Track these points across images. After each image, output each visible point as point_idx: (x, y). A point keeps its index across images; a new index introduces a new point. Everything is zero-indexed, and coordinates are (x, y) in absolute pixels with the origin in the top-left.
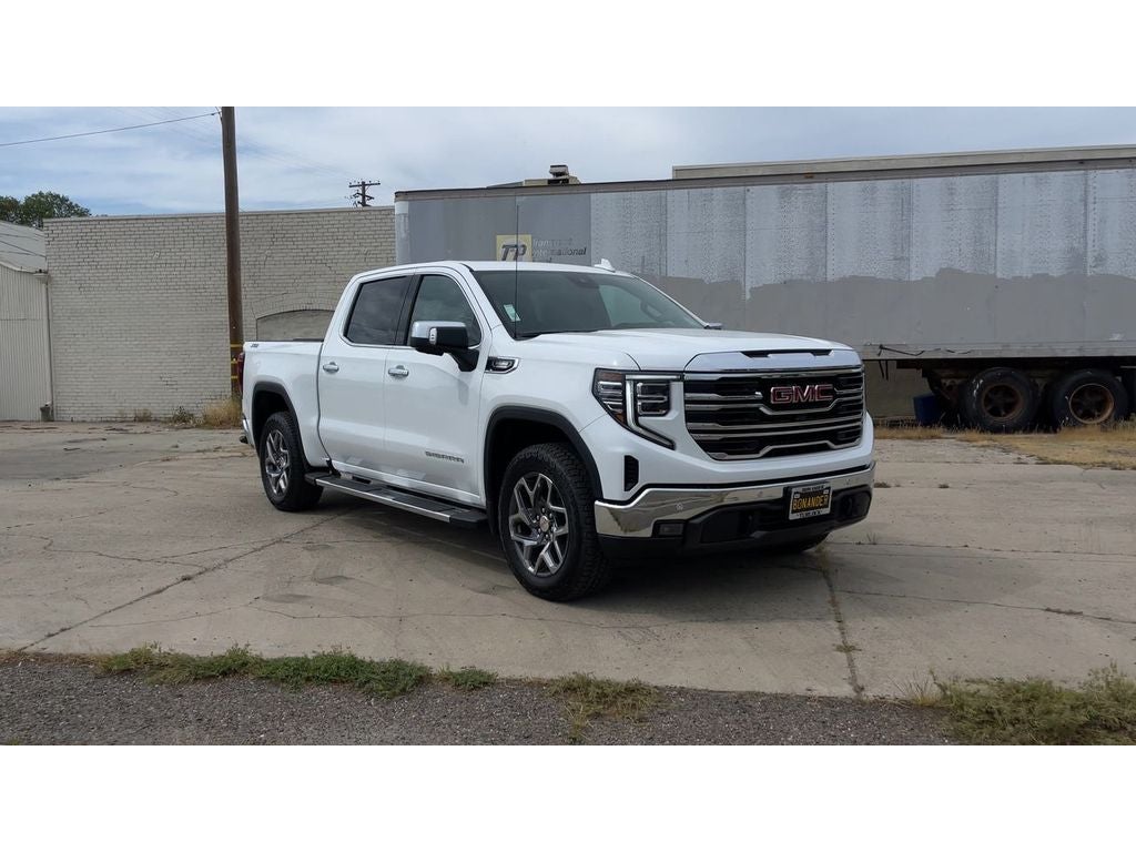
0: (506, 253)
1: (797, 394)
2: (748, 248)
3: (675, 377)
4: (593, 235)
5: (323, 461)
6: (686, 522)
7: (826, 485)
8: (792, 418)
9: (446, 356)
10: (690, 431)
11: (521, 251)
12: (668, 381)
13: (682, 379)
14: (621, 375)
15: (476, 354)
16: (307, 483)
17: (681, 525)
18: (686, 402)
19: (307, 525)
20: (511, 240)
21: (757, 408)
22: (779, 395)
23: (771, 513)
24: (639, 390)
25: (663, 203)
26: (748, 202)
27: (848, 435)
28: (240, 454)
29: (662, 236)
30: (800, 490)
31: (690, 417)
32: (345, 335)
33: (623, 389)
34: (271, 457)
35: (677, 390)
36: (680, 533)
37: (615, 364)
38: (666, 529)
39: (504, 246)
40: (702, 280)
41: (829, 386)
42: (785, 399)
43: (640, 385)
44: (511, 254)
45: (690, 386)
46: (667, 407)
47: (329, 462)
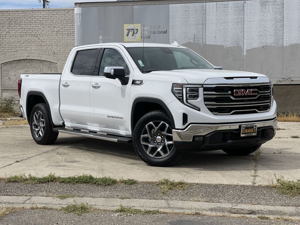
0: (128, 33)
1: (244, 92)
2: (245, 30)
3: (200, 86)
4: (170, 24)
5: (61, 123)
6: (204, 136)
7: (254, 125)
8: (242, 101)
9: (117, 79)
10: (206, 105)
11: (135, 32)
12: (198, 87)
13: (202, 87)
14: (182, 85)
15: (128, 78)
16: (53, 132)
17: (203, 137)
18: (204, 95)
19: (53, 148)
20: (131, 26)
21: (229, 97)
22: (237, 92)
23: (235, 134)
24: (188, 91)
25: (204, 9)
26: (245, 8)
27: (264, 108)
28: (5, 127)
29: (204, 24)
30: (244, 126)
31: (205, 100)
32: (71, 71)
33: (182, 90)
34: (35, 122)
35: (201, 90)
36: (202, 140)
37: (179, 82)
38: (197, 139)
39: (127, 30)
40: (223, 46)
41: (257, 90)
42: (239, 94)
43: (188, 89)
44: (131, 33)
45: (205, 89)
46: (197, 96)
47: (63, 123)
